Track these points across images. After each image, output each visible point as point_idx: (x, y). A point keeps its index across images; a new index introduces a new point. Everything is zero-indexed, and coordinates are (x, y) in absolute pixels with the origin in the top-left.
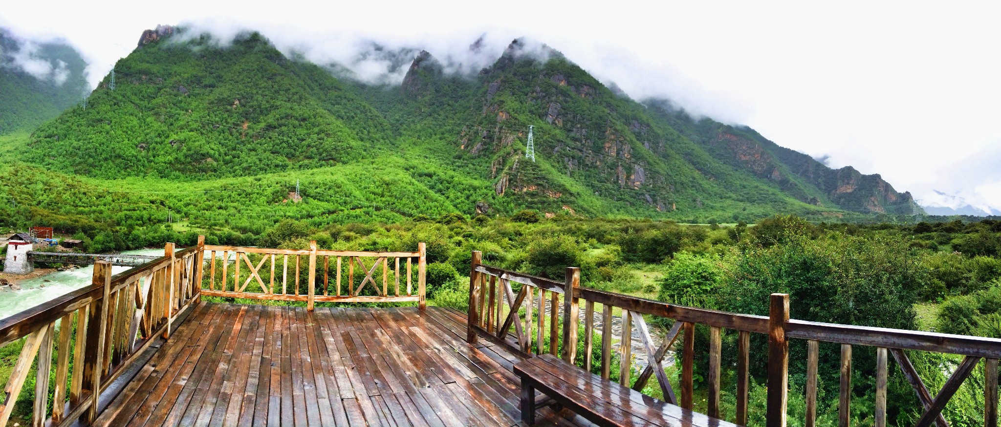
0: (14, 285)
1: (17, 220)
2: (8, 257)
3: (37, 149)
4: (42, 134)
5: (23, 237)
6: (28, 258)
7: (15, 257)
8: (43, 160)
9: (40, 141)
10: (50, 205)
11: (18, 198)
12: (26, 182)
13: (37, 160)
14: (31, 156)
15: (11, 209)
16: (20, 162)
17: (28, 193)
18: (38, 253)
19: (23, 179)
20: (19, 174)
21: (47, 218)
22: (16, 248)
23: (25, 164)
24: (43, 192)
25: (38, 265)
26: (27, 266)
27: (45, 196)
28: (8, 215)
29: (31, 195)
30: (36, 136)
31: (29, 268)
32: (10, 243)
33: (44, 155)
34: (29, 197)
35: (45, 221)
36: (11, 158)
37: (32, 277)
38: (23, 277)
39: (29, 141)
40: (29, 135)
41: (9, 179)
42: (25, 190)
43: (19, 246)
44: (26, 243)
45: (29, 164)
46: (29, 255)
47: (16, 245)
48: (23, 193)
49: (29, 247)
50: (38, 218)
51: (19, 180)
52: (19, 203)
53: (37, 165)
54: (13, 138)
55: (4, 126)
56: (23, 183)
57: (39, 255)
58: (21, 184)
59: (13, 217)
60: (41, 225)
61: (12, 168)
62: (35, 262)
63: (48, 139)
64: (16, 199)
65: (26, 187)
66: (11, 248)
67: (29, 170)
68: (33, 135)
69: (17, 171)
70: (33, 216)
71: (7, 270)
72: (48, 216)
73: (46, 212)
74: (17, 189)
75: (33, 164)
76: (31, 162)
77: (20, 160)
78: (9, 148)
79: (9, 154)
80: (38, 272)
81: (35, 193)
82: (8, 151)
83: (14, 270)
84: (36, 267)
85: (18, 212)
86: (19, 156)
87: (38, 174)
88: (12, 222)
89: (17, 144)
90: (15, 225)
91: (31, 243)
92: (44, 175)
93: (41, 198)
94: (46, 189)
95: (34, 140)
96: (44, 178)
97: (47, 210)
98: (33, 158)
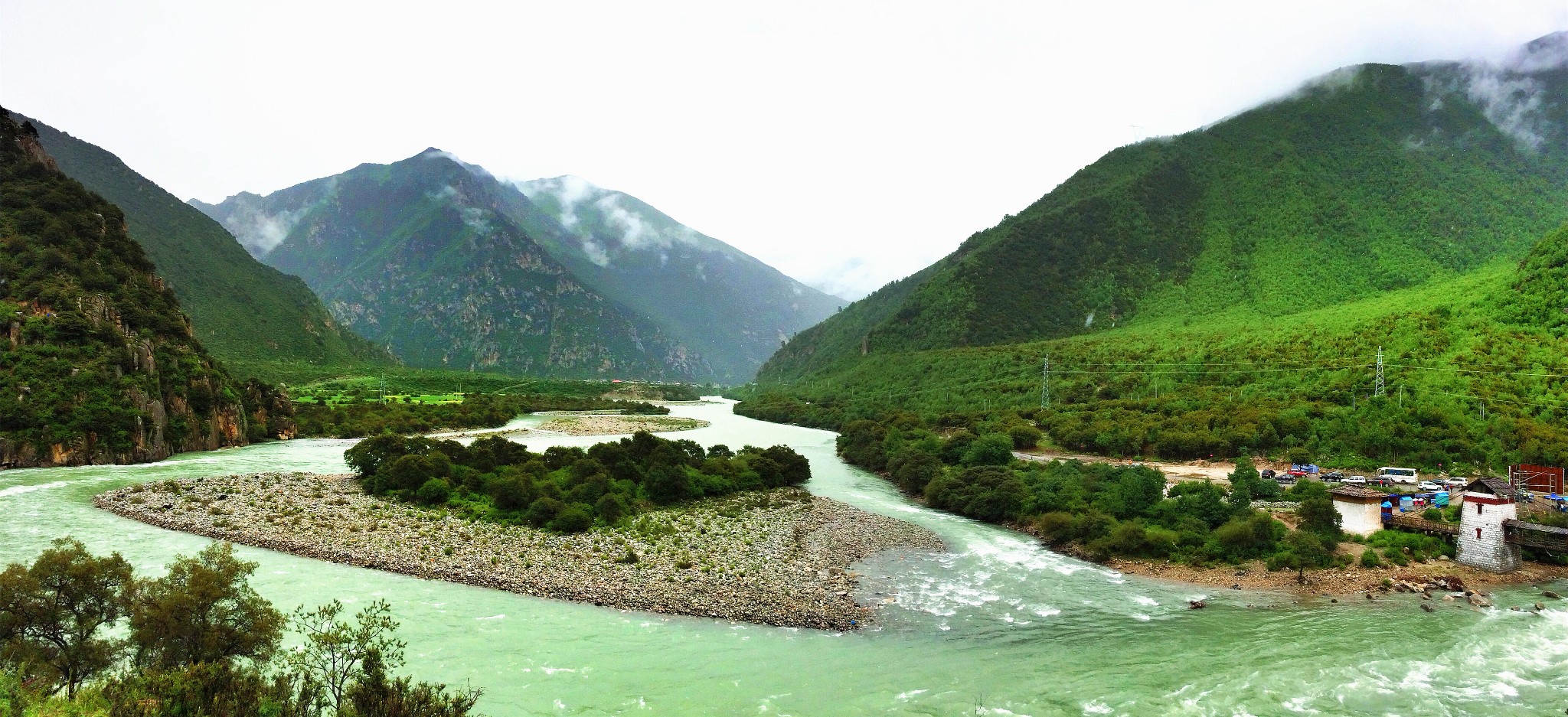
0: (1476, 595)
1: (1488, 448)
2: (1464, 529)
3: (1533, 293)
4: (1544, 260)
5: (1493, 485)
6: (1507, 537)
7: (1479, 531)
8: (1546, 316)
9: (1539, 276)
10: (1561, 415)
11: (1491, 400)
12: (1509, 365)
13: (1534, 318)
14: (1519, 311)
15: (1476, 425)
16: (1497, 325)
17: (1512, 390)
18: (1528, 526)
19: (1503, 359)
20: (1494, 349)
21: (1553, 446)
22: (1480, 512)
23: (1508, 328)
24: (1545, 386)
25: (1530, 555)
26: (1504, 554)
27: (1550, 395)
28: (1470, 437)
29: (1519, 394)
30: (1529, 265)
31: (1510, 559)
32: (1467, 498)
33: (1549, 305)
34: (1515, 397)
35: (1548, 455)
36: (1478, 318)
37: (1518, 583)
38: (1498, 578)
39: (1514, 279)
40: (1516, 266)
41: (1475, 362)
42: (1507, 383)
43: (1485, 507)
44: (1501, 502)
45: (1516, 327)
46: (1507, 526)
47: (1480, 503)
48: (1499, 388)
49: (1509, 511)
50: (1532, 445)
51: (1495, 363)
52: (1492, 411)
53: (1533, 328)
54: (1484, 277)
55: (1466, 255)
56: (1503, 369)
57: (1531, 532)
58: (1497, 370)
59: (1479, 441)
60: (1538, 461)
61: (1479, 339)
62: (1524, 547)
63: (1557, 269)
64: (1486, 403)
65: (1508, 376)
66: (1469, 510)
67: (1515, 341)
68: (1524, 264)
69: (1490, 344)
70: (1521, 441)
71: (1463, 557)
72: (1555, 440)
73: (1550, 431)
74: (1490, 382)
75: (1526, 327)
76: (1521, 322)
77: (1497, 319)
78: (1477, 297)
79: (1475, 310)
80: (1531, 572)
81: (1529, 390)
82: (1473, 305)
83: (1477, 559)
84: (1526, 559)
85: (1490, 431)
86: (1495, 313)
87: (1535, 346)
88: (1477, 450)
89: (1492, 286)
90: (1482, 458)
91: (1512, 501)
92: (1549, 350)
93: (1541, 399)
94: (1553, 380)
95: (1525, 274)
96: (1549, 354)
97: (1555, 427)
98: (1523, 314)
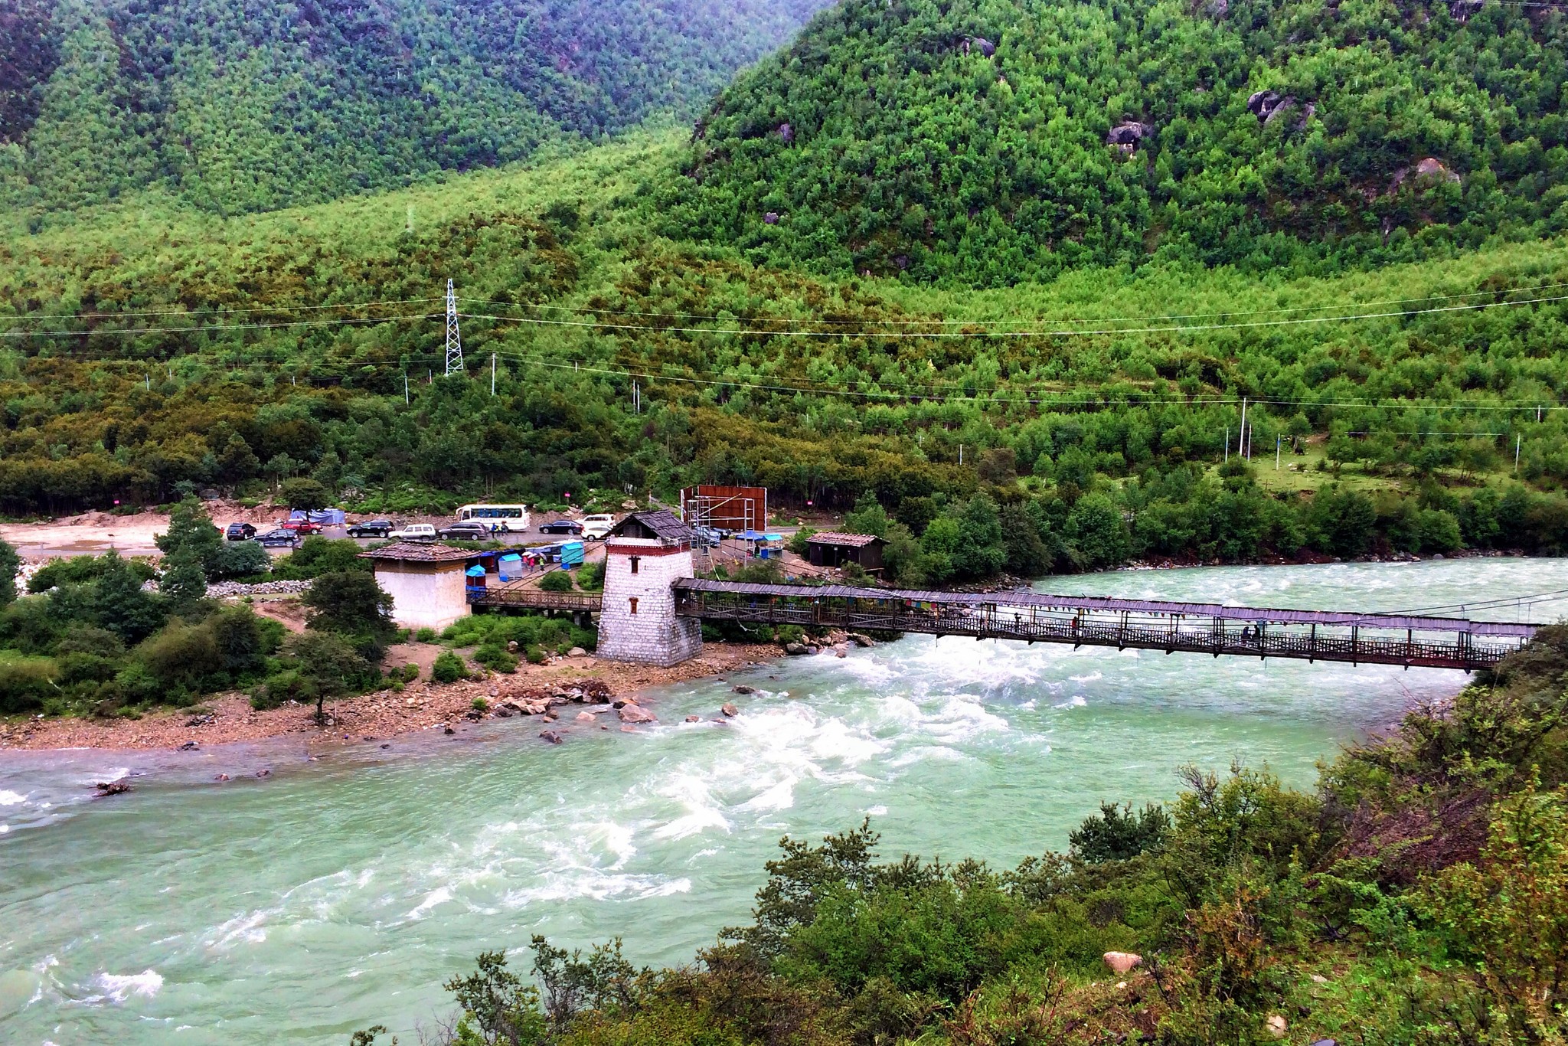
0: (630, 707)
1: (646, 461)
2: (609, 600)
3: (717, 183)
4: (733, 123)
5: (654, 523)
6: (678, 606)
7: (634, 601)
8: (738, 228)
9: (727, 153)
10: (762, 400)
11: (650, 377)
12: (680, 315)
13: (719, 230)
14: (693, 215)
15: (626, 421)
16: (658, 242)
17: (685, 359)
18: (712, 586)
19: (669, 303)
20: (656, 285)
21: (750, 452)
22: (635, 569)
23: (676, 247)
24: (738, 351)
25: (714, 632)
26: (674, 633)
27: (746, 367)
28: (618, 443)
29: (695, 365)
30: (710, 132)
31: (684, 642)
32: (612, 549)
33: (742, 207)
34: (691, 372)
35: (742, 468)
36: (627, 228)
37: (695, 677)
38: (665, 675)
39: (685, 156)
40: (687, 133)
41: (622, 308)
42: (676, 345)
43: (644, 561)
44: (669, 550)
45: (690, 246)
46: (679, 591)
47: (635, 554)
48: (665, 355)
49: (682, 565)
50: (717, 452)
51: (656, 312)
52: (654, 396)
53: (718, 249)
54: (633, 151)
55: (602, 106)
56: (670, 322)
57: (717, 595)
58: (662, 322)
59: (632, 451)
60: (729, 479)
61: (630, 267)
62: (705, 621)
63: (755, 142)
64: (643, 383)
65: (678, 334)
66: (618, 566)
67: (688, 271)
68: (700, 128)
69: (648, 277)
70: (700, 445)
71: (608, 647)
72: (752, 443)
73: (745, 428)
74: (649, 345)
75: (706, 247)
76: (698, 238)
77: (659, 231)
78: (621, 188)
79: (618, 214)
80: (718, 657)
81: (712, 358)
82: (617, 203)
83: (632, 648)
84: (708, 639)
85: (650, 432)
86: (656, 220)
87: (721, 282)
88: (629, 466)
89: (648, 170)
90: (638, 479)
91: (686, 547)
92: (742, 286)
93: (730, 373)
94: (749, 339)
95: (705, 149)
96: (742, 295)
97: (752, 420)
98: (703, 222)
